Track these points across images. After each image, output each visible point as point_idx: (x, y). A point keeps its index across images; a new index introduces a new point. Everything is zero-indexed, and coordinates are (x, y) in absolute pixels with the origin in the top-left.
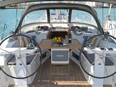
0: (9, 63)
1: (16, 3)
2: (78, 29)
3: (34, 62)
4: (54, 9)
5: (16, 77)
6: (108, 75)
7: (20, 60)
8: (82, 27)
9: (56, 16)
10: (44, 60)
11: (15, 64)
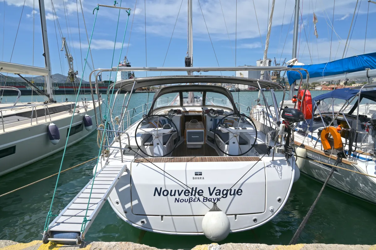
0: (146, 144)
1: (148, 85)
2: (213, 112)
3: (169, 143)
4: (187, 91)
5: (151, 155)
6: (242, 153)
7: (157, 139)
8: (218, 110)
9: (188, 100)
10: (179, 144)
11: (152, 145)
